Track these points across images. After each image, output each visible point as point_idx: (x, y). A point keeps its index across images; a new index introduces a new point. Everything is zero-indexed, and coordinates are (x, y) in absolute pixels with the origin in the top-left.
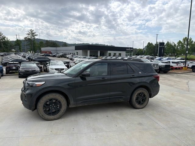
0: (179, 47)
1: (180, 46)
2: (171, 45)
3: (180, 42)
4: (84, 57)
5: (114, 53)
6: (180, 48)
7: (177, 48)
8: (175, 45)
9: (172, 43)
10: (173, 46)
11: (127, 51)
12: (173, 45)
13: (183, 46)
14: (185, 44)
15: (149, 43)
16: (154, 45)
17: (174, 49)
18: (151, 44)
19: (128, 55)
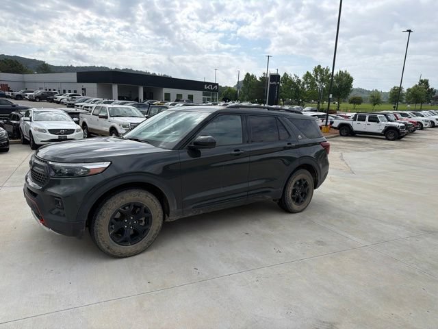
0: (306, 86)
1: (308, 83)
2: (291, 81)
3: (308, 75)
4: (106, 100)
5: (178, 95)
6: (308, 87)
7: (303, 88)
8: (299, 81)
9: (293, 76)
10: (294, 83)
11: (206, 90)
12: (295, 80)
13: (313, 84)
14: (317, 80)
15: (248, 74)
16: (258, 79)
17: (296, 87)
18: (253, 76)
19: (208, 100)
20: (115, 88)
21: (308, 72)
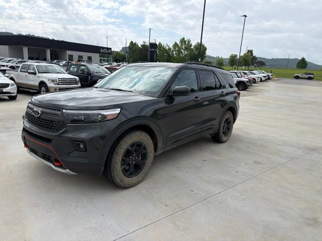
0: (174, 53)
1: (176, 51)
2: (164, 49)
3: (176, 45)
5: (79, 56)
6: (176, 53)
7: (173, 54)
8: (170, 49)
9: (165, 45)
10: (166, 50)
11: (102, 53)
12: (167, 48)
13: (179, 52)
14: (182, 49)
15: (132, 42)
16: (140, 46)
17: (169, 55)
18: (135, 43)
19: (104, 60)
20: (25, 50)
21: (176, 43)
